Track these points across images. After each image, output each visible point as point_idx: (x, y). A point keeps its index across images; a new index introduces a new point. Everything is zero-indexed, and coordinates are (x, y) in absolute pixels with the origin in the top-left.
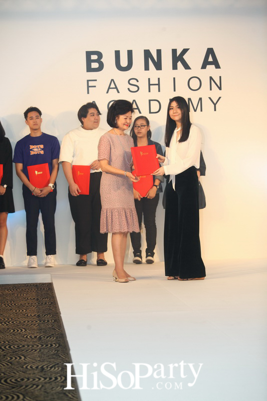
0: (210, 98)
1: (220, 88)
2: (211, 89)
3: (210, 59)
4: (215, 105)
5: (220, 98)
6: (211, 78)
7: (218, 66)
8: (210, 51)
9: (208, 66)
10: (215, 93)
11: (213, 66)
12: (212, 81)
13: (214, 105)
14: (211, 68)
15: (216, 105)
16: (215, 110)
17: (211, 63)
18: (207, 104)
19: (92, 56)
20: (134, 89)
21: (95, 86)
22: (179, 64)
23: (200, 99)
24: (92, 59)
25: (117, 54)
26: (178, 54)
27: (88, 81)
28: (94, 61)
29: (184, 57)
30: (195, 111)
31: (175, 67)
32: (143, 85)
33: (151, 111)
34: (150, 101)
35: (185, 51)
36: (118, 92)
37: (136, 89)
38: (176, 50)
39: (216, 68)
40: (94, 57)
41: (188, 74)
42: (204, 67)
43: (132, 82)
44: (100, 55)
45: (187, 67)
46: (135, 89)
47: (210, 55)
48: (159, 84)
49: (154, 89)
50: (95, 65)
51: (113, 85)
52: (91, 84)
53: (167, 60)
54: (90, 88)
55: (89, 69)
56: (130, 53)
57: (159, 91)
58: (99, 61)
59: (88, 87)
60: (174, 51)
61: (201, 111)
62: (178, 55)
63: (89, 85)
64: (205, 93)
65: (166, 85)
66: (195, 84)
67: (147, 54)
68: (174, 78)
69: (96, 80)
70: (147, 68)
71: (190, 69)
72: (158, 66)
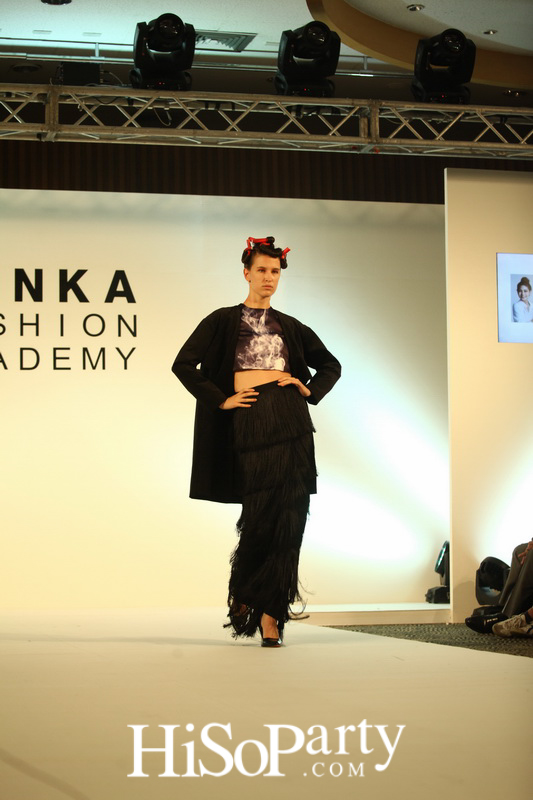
0: (118, 349)
1: (134, 334)
2: (120, 335)
3: (120, 288)
4: (126, 359)
5: (133, 349)
6: (120, 318)
7: (131, 299)
8: (120, 276)
9: (116, 299)
10: (126, 342)
11: (124, 299)
12: (122, 322)
13: (123, 361)
14: (120, 301)
15: (128, 361)
16: (126, 368)
17: (120, 294)
18: (113, 358)
22: (71, 294)
23: (103, 350)
26: (69, 277)
29: (78, 282)
30: (94, 368)
31: (63, 298)
33: (24, 366)
34: (22, 349)
35: (80, 273)
38: (66, 271)
39: (129, 301)
41: (85, 309)
42: (109, 299)
45: (82, 298)
47: (120, 281)
48: (37, 324)
49: (30, 330)
53: (51, 286)
57: (37, 334)
60: (63, 273)
61: (104, 368)
62: (69, 279)
64: (109, 339)
65: (49, 325)
66: (94, 325)
67: (20, 275)
68: (62, 316)
70: (19, 297)
71: (88, 301)
72: (37, 295)
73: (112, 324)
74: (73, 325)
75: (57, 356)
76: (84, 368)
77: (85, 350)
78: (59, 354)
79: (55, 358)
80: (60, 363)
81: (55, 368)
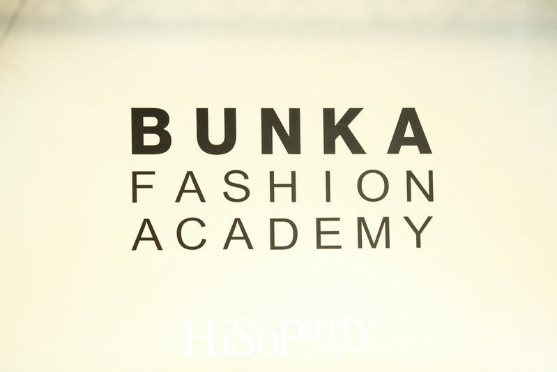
0: (407, 219)
1: (430, 197)
2: (409, 199)
3: (409, 133)
4: (418, 233)
5: (429, 219)
6: (410, 175)
7: (425, 149)
8: (409, 116)
9: (403, 148)
10: (419, 208)
11: (415, 148)
12: (412, 181)
13: (415, 235)
14: (409, 151)
15: (422, 235)
16: (419, 245)
17: (409, 142)
18: (401, 232)
19: (145, 119)
20: (238, 193)
21: (151, 187)
22: (340, 142)
23: (386, 221)
24: (144, 126)
25: (202, 115)
26: (337, 119)
27: (135, 174)
28: (151, 130)
29: (349, 126)
30: (374, 245)
31: (329, 148)
32: (259, 186)
33: (276, 245)
34: (272, 221)
35: (352, 113)
36: (203, 200)
37: (242, 193)
38: (333, 110)
39: (422, 152)
40: (150, 122)
41: (360, 163)
42: (394, 149)
43: (234, 178)
44: (163, 117)
45: (356, 148)
46: (240, 193)
47: (409, 124)
48: (293, 185)
49: (283, 194)
50: (151, 140)
51: (190, 185)
52: (141, 180)
53: (312, 132)
54: (138, 190)
55: (138, 148)
56: (230, 115)
57: (294, 199)
58: (160, 130)
59: (135, 186)
60: (329, 114)
61: (388, 246)
62: (337, 121)
63: (138, 183)
64: (396, 206)
65: (310, 187)
66: (373, 186)
67: (269, 118)
68: (328, 173)
69: (153, 173)
70: (267, 148)
71: (363, 152)
72: (293, 145)
73: (398, 184)
74: (344, 186)
75: (322, 229)
76: (360, 246)
77: (361, 221)
78: (325, 226)
79: (319, 233)
80: (326, 240)
81: (319, 246)
